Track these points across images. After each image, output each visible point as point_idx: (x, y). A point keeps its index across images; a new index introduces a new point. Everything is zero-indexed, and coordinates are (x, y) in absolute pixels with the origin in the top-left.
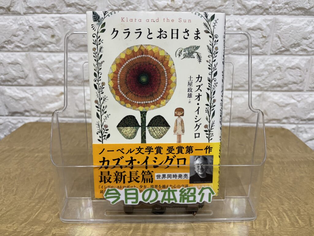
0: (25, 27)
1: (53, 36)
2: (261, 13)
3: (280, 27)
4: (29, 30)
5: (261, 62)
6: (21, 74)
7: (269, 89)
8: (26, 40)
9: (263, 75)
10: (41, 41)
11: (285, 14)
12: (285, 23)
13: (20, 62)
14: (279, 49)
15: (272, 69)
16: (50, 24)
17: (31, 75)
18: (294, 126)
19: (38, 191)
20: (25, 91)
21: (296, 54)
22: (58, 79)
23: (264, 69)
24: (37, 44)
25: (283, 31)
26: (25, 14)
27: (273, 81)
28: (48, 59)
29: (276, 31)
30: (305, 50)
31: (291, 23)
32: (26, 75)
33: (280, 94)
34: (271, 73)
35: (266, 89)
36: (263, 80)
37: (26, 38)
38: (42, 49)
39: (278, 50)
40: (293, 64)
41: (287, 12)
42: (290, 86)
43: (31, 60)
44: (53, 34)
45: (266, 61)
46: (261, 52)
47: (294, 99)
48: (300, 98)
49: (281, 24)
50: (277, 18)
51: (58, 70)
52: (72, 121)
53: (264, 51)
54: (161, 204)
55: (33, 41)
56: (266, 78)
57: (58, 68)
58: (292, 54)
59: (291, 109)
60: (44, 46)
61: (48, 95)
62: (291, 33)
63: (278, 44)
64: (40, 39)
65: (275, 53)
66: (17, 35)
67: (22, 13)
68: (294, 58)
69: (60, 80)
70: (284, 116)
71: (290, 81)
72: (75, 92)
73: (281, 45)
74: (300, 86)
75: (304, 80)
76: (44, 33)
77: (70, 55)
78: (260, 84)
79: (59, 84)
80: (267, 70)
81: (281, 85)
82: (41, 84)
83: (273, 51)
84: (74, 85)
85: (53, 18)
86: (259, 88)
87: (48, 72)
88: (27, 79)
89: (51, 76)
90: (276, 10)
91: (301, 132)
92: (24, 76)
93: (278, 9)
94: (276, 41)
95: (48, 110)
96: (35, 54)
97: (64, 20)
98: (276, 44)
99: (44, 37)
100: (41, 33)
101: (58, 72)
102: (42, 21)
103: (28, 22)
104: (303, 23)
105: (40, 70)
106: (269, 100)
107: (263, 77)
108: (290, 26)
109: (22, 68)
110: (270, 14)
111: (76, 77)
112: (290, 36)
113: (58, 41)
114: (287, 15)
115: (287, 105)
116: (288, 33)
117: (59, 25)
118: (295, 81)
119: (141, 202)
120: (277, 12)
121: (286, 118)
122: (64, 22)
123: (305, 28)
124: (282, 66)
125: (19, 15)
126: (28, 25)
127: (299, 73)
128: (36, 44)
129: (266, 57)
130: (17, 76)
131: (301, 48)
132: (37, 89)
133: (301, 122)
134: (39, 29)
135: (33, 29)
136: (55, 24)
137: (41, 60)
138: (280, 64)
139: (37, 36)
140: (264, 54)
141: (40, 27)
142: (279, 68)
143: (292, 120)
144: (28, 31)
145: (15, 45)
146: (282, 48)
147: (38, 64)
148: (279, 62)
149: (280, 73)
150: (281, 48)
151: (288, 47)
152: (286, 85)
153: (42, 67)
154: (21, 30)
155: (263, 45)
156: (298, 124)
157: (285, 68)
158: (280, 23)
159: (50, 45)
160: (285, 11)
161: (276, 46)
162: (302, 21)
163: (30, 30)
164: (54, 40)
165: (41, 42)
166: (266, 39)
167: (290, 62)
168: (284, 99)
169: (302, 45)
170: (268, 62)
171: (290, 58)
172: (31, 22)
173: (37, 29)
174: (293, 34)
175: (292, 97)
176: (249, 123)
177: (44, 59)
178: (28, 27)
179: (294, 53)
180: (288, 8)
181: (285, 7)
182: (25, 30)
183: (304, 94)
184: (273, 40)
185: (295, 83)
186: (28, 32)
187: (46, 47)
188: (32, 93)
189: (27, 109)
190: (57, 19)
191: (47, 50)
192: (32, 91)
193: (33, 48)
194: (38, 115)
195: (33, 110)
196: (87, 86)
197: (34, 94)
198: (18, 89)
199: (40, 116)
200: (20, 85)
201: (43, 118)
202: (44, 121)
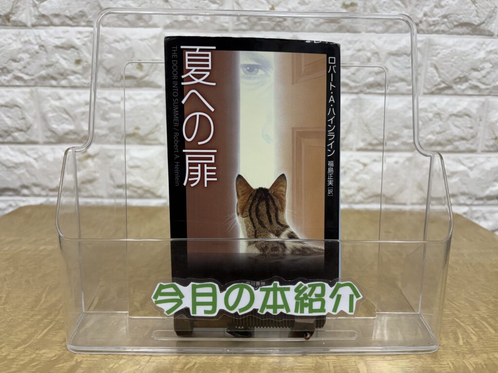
0: (32, 46)
1: (78, 62)
3: (437, 52)
4: (39, 51)
6: (20, 124)
8: (32, 69)
10: (58, 69)
11: (443, 32)
12: (443, 46)
13: (20, 103)
14: (436, 85)
15: (427, 116)
16: (74, 42)
17: (37, 126)
18: (465, 209)
19: (46, 297)
20: (24, 153)
21: (462, 94)
22: (82, 131)
24: (51, 74)
25: (441, 58)
26: (34, 26)
27: (430, 136)
28: (67, 98)
29: (432, 58)
30: (475, 87)
31: (454, 45)
32: (29, 125)
34: (426, 122)
37: (33, 64)
38: (59, 83)
39: (436, 88)
40: (459, 109)
41: (446, 29)
42: (457, 143)
43: (39, 100)
44: (78, 59)
46: (408, 90)
47: (463, 164)
48: (472, 162)
49: (438, 47)
50: (431, 38)
51: (83, 117)
55: (44, 69)
57: (84, 113)
58: (456, 94)
59: (460, 180)
60: (63, 77)
62: (453, 60)
63: (435, 78)
64: (56, 67)
65: (430, 91)
66: (17, 60)
67: (29, 24)
68: (460, 101)
69: (85, 134)
71: (455, 136)
72: (110, 154)
73: (439, 80)
74: (472, 144)
75: (477, 134)
76: (64, 56)
77: (105, 93)
79: (83, 140)
81: (443, 142)
82: (52, 140)
83: (427, 88)
84: (108, 142)
85: (80, 33)
86: (408, 147)
87: (67, 120)
88: (29, 132)
89: (72, 127)
90: (430, 25)
91: (477, 218)
92: (24, 128)
93: (433, 25)
94: (432, 73)
96: (48, 91)
98: (432, 77)
99: (64, 63)
100: (58, 57)
101: (82, 120)
102: (61, 38)
103: (38, 38)
104: (471, 46)
105: (53, 117)
106: (425, 166)
108: (452, 51)
109: (22, 114)
110: (422, 32)
111: (112, 129)
112: (452, 66)
113: (86, 69)
114: (446, 34)
115: (454, 174)
116: (450, 61)
117: (89, 43)
118: (463, 135)
120: (432, 30)
121: (453, 196)
123: (475, 53)
124: (443, 113)
125: (23, 27)
126: (37, 44)
127: (469, 122)
128: (48, 75)
130: (13, 127)
131: (470, 84)
132: (46, 149)
133: (476, 202)
134: (56, 50)
135: (46, 51)
136: (83, 43)
137: (56, 100)
138: (439, 109)
139: (52, 61)
141: (57, 47)
142: (438, 115)
143: (462, 199)
144: (37, 53)
145: (14, 75)
146: (441, 83)
147: (51, 106)
148: (437, 105)
149: (441, 123)
150: (439, 84)
151: (450, 82)
152: (450, 142)
153: (56, 112)
154: (26, 51)
156: (471, 205)
157: (447, 115)
158: (436, 45)
159: (72, 75)
160: (443, 27)
161: (432, 81)
162: (470, 43)
163: (41, 52)
164: (79, 68)
165: (58, 71)
167: (455, 105)
168: (448, 165)
169: (470, 80)
171: (454, 99)
172: (43, 38)
173: (53, 50)
174: (457, 62)
175: (460, 162)
176: (394, 204)
177: (60, 98)
178: (37, 47)
179: (459, 92)
180: (448, 24)
181: (442, 22)
182: (33, 51)
183: (478, 157)
184: (426, 72)
185: (463, 139)
186: (38, 55)
187: (65, 78)
188: (35, 156)
189: (26, 183)
190: (87, 34)
191: (67, 85)
192: (37, 153)
193: (44, 80)
194: (44, 193)
195: (36, 185)
196: (129, 143)
197: (40, 157)
198: (12, 149)
199: (47, 196)
200: (16, 142)
201: (52, 199)
202: (53, 204)
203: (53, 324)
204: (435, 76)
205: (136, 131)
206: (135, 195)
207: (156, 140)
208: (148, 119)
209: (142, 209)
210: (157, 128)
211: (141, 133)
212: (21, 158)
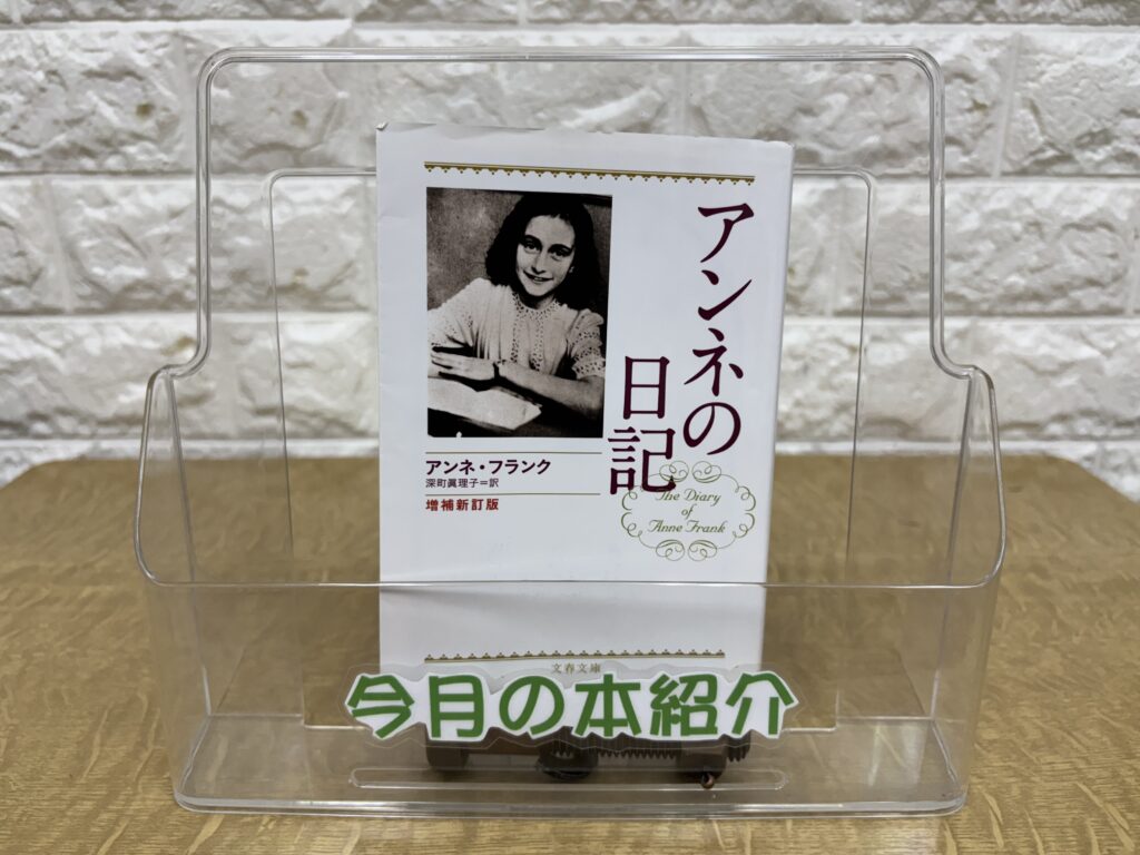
0: (29, 73)
1: (145, 110)
2: (966, 14)
3: (1038, 68)
4: (46, 85)
5: (966, 205)
6: (15, 267)
7: (999, 309)
8: (34, 129)
9: (974, 254)
10: (96, 129)
11: (1056, 18)
12: (1055, 54)
13: (10, 217)
14: (1033, 154)
15: (1009, 229)
16: (131, 61)
17: (55, 270)
18: (1089, 448)
19: (102, 745)
20: (30, 336)
21: (1097, 174)
22: (169, 281)
23: (978, 231)
24: (80, 142)
25: (1049, 85)
26: (28, 21)
27: (1013, 279)
28: (124, 201)
29: (1025, 85)
30: (1127, 157)
31: (1080, 53)
32: (35, 270)
33: (1039, 326)
34: (1006, 244)
35: (985, 307)
36: (977, 273)
37: (33, 117)
38: (100, 165)
39: (1032, 159)
40: (1086, 210)
41: (1063, 11)
42: (1077, 294)
43: (56, 207)
44: (144, 102)
45: (987, 199)
46: (965, 166)
47: (1090, 344)
48: (1111, 338)
49: (1042, 56)
50: (1025, 34)
51: (168, 247)
52: (227, 450)
53: (978, 161)
55: (63, 131)
56: (988, 264)
57: (167, 238)
58: (1080, 174)
59: (1082, 381)
60: (109, 150)
61: (126, 347)
62: (1077, 90)
63: (1031, 137)
64: (90, 124)
65: (1018, 168)
67: (16, 17)
68: (1089, 189)
69: (176, 287)
70: (1054, 410)
71: (1075, 277)
72: (240, 334)
73: (1041, 139)
74: (1113, 295)
75: (1126, 271)
76: (109, 95)
77: (218, 187)
78: (964, 291)
79: (172, 302)
80: (990, 236)
81: (1043, 290)
82: (95, 304)
83: (1010, 161)
84: (233, 307)
85: (145, 36)
86: (960, 306)
87: (127, 254)
88: (37, 286)
89: (140, 273)
90: (1023, 3)
91: (1116, 469)
92: (25, 276)
93: (1031, 1)
94: (1025, 123)
95: (127, 412)
96: (75, 184)
97: (190, 46)
98: (1025, 133)
99: (108, 112)
100: (95, 99)
101: (165, 254)
102: (101, 50)
103: (41, 52)
104: (1122, 53)
105: (91, 248)
106: (998, 350)
107: (976, 263)
108: (1074, 67)
109: (18, 242)
110: (1000, 19)
111: (240, 276)
112: (1074, 104)
113: (166, 128)
114: (1063, 24)
115: (1066, 367)
116: (1069, 93)
117: (169, 64)
118: (1093, 274)
119: (493, 732)
120: (1026, 14)
121: (1062, 418)
122: (188, 52)
123: (1131, 72)
124: (1046, 220)
125: (4, 25)
126: (41, 67)
127: (1109, 242)
128: (74, 144)
129: (987, 185)
131: (1115, 149)
132: (82, 325)
133: (1116, 432)
134: (89, 81)
135: (63, 84)
136: (155, 61)
137: (97, 206)
138: (1039, 212)
139: (81, 110)
140: (978, 173)
141: (90, 74)
142: (1035, 226)
143: (1083, 426)
144: (43, 90)
146: (1048, 148)
147: (85, 222)
148: (1034, 201)
149: (1041, 246)
150: (1041, 150)
151: (1068, 145)
152: (1061, 290)
153: (98, 235)
154: (15, 87)
155: (975, 137)
156: (1105, 438)
157: (1057, 227)
158: (1037, 52)
159: (133, 144)
160: (1055, 6)
161: (1024, 142)
162: (1120, 44)
163: (51, 86)
164: (148, 125)
165: (97, 134)
166: (987, 115)
167: (1077, 202)
168: (1053, 346)
169: (1117, 138)
170: (993, 205)
171: (1076, 186)
172: (55, 53)
173: (80, 83)
174: (1086, 94)
175: (1083, 338)
176: (921, 439)
177: (107, 202)
178: (40, 76)
179: (1089, 169)
182: (31, 85)
183: (1126, 325)
184: (1011, 120)
185: (1092, 282)
186: (43, 95)
187: (116, 152)
188: (58, 343)
189: (40, 407)
190: (162, 39)
191: (123, 168)
192: (60, 336)
193: (65, 158)
194: (84, 430)
195: (64, 412)
196: (285, 309)
197: (68, 345)
199: (92, 436)
200: (7, 311)
201: (105, 445)
202: (111, 456)
203: (123, 825)
204: (1033, 130)
205: (299, 279)
206: (303, 430)
207: (347, 298)
208: (325, 249)
209: (321, 464)
210: (349, 272)
211: (311, 282)
212: (22, 350)
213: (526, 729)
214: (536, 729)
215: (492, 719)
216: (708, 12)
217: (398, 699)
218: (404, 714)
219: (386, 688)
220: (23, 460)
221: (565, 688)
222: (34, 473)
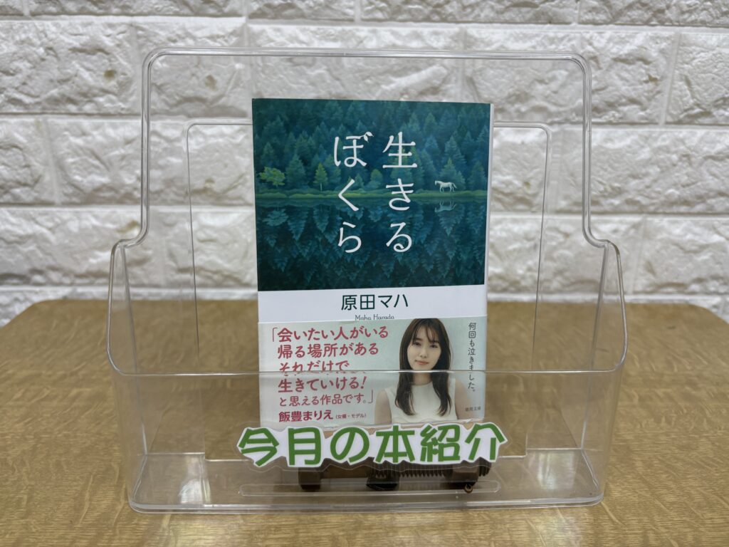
0: (34, 49)
1: (110, 74)
2: (645, 20)
3: (691, 56)
4: (45, 57)
5: (642, 143)
6: (23, 174)
7: (661, 210)
8: (37, 85)
9: (647, 175)
10: (78, 86)
11: (703, 23)
12: (702, 46)
13: (20, 142)
14: (686, 111)
15: (669, 159)
16: (102, 42)
17: (49, 177)
18: (716, 300)
20: (32, 219)
21: (726, 124)
22: (123, 185)
23: (650, 159)
24: (67, 95)
25: (698, 67)
26: (34, 15)
27: (672, 191)
28: (95, 133)
29: (682, 66)
31: (718, 46)
32: (36, 177)
33: (686, 222)
34: (666, 169)
35: (652, 208)
36: (648, 187)
37: (37, 77)
38: (80, 109)
39: (685, 114)
40: (719, 147)
41: (708, 19)
42: (712, 201)
43: (50, 136)
44: (110, 69)
45: (656, 139)
46: (643, 118)
47: (719, 233)
49: (693, 47)
50: (683, 33)
51: (124, 163)
53: (650, 114)
54: (376, 464)
55: (56, 87)
56: (655, 181)
57: (123, 157)
58: (716, 124)
59: (713, 257)
60: (86, 100)
61: (95, 227)
62: (716, 70)
63: (685, 99)
64: (74, 82)
65: (676, 120)
66: (12, 72)
67: (26, 12)
68: (721, 134)
69: (129, 189)
70: (695, 276)
71: (711, 190)
72: (168, 220)
73: (692, 101)
76: (87, 64)
77: (157, 125)
78: (639, 198)
79: (122, 198)
80: (657, 163)
81: (690, 199)
82: (75, 199)
83: (671, 115)
84: (165, 202)
85: (111, 26)
86: (636, 208)
87: (97, 167)
88: (37, 187)
89: (105, 180)
90: (683, 13)
92: (29, 181)
93: (688, 12)
94: (681, 91)
95: (94, 269)
96: (64, 122)
97: (140, 32)
98: (681, 97)
99: (86, 75)
100: (77, 66)
101: (122, 168)
102: (81, 35)
103: (42, 35)
105: (73, 163)
106: (659, 237)
107: (647, 181)
108: (714, 55)
109: (25, 159)
110: (667, 24)
111: (169, 183)
112: (713, 79)
113: (123, 86)
114: (707, 26)
115: (703, 248)
116: (710, 72)
117: (127, 45)
118: (722, 188)
119: (327, 461)
120: (685, 20)
121: (699, 280)
122: (139, 37)
124: (694, 153)
125: (18, 17)
126: (42, 45)
128: (63, 95)
129: (657, 130)
130: (11, 180)
132: (66, 213)
134: (74, 55)
135: (56, 56)
136: (117, 42)
137: (77, 136)
138: (689, 148)
139: (68, 73)
140: (650, 122)
141: (75, 50)
142: (687, 157)
143: (713, 286)
144: (43, 60)
145: (6, 96)
146: (695, 107)
147: (70, 146)
148: (687, 141)
149: (690, 170)
150: (692, 108)
151: (709, 105)
152: (701, 198)
153: (78, 155)
154: (25, 57)
155: (649, 99)
156: (726, 293)
157: (700, 158)
158: (690, 45)
159: (101, 96)
160: (703, 16)
161: (680, 103)
163: (48, 57)
164: (112, 84)
165: (79, 89)
166: (657, 85)
167: (714, 142)
168: (696, 234)
170: (659, 143)
171: (713, 132)
172: (53, 36)
173: (67, 56)
174: (721, 73)
175: (715, 230)
177: (84, 134)
178: (41, 50)
179: (721, 121)
180: (711, 10)
181: (702, 6)
182: (35, 56)
184: (672, 88)
185: (721, 194)
186: (43, 63)
187: (91, 101)
188: (50, 224)
189: (38, 266)
190: (122, 28)
191: (95, 112)
192: (52, 220)
193: (56, 105)
194: (67, 281)
195: (54, 269)
196: (198, 204)
197: (57, 225)
198: (13, 214)
199: (71, 284)
200: (18, 203)
201: (80, 290)
202: (83, 298)
204: (686, 95)
205: (208, 185)
206: (209, 282)
207: (239, 198)
208: (226, 166)
209: (221, 304)
210: (241, 181)
211: (216, 187)
212: (28, 228)
213: (346, 459)
214: (352, 459)
215: (326, 454)
216: (479, 15)
217: (270, 442)
218: (273, 451)
219: (263, 436)
220: (26, 299)
221: (370, 434)
222: (34, 308)
